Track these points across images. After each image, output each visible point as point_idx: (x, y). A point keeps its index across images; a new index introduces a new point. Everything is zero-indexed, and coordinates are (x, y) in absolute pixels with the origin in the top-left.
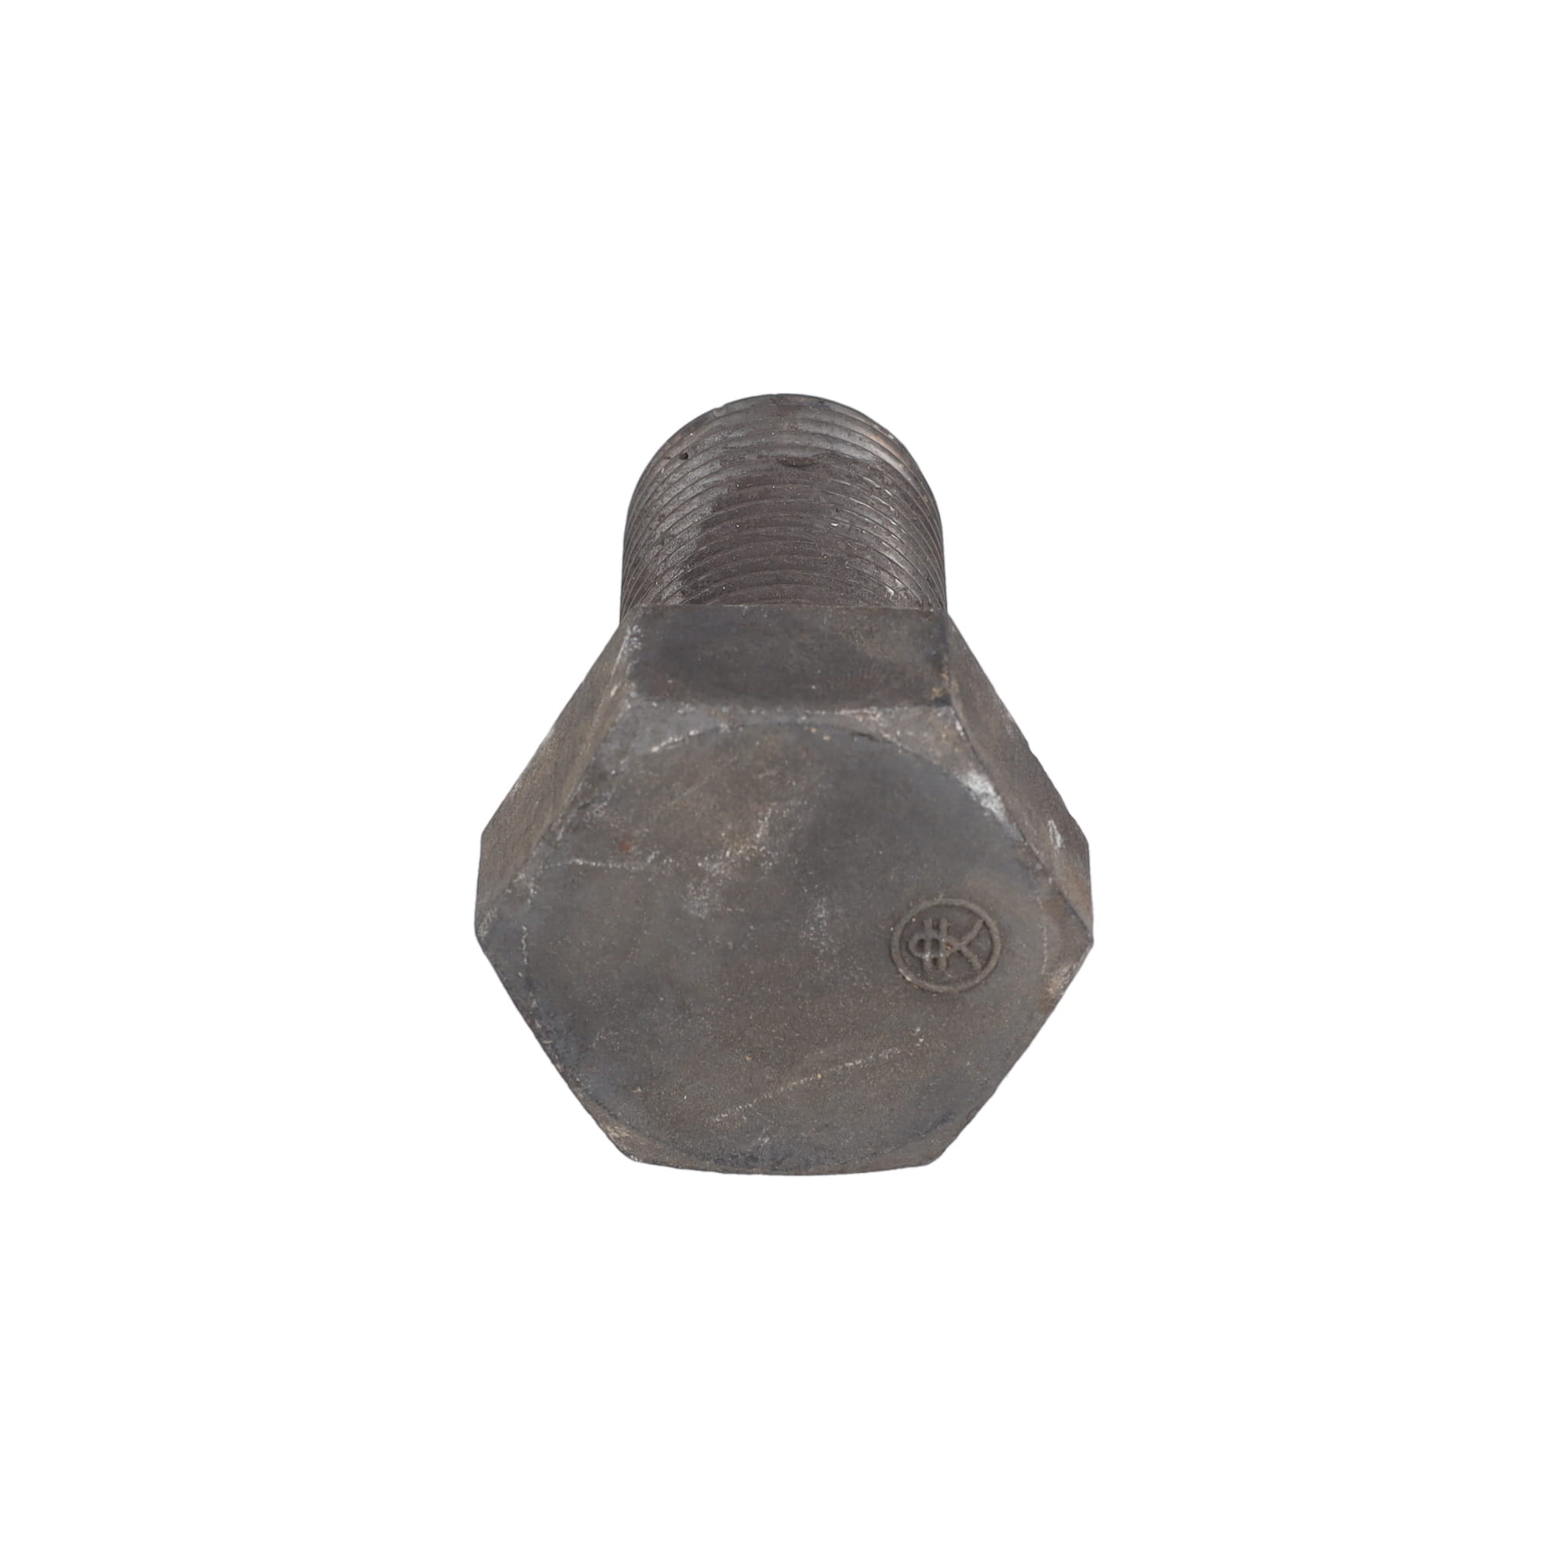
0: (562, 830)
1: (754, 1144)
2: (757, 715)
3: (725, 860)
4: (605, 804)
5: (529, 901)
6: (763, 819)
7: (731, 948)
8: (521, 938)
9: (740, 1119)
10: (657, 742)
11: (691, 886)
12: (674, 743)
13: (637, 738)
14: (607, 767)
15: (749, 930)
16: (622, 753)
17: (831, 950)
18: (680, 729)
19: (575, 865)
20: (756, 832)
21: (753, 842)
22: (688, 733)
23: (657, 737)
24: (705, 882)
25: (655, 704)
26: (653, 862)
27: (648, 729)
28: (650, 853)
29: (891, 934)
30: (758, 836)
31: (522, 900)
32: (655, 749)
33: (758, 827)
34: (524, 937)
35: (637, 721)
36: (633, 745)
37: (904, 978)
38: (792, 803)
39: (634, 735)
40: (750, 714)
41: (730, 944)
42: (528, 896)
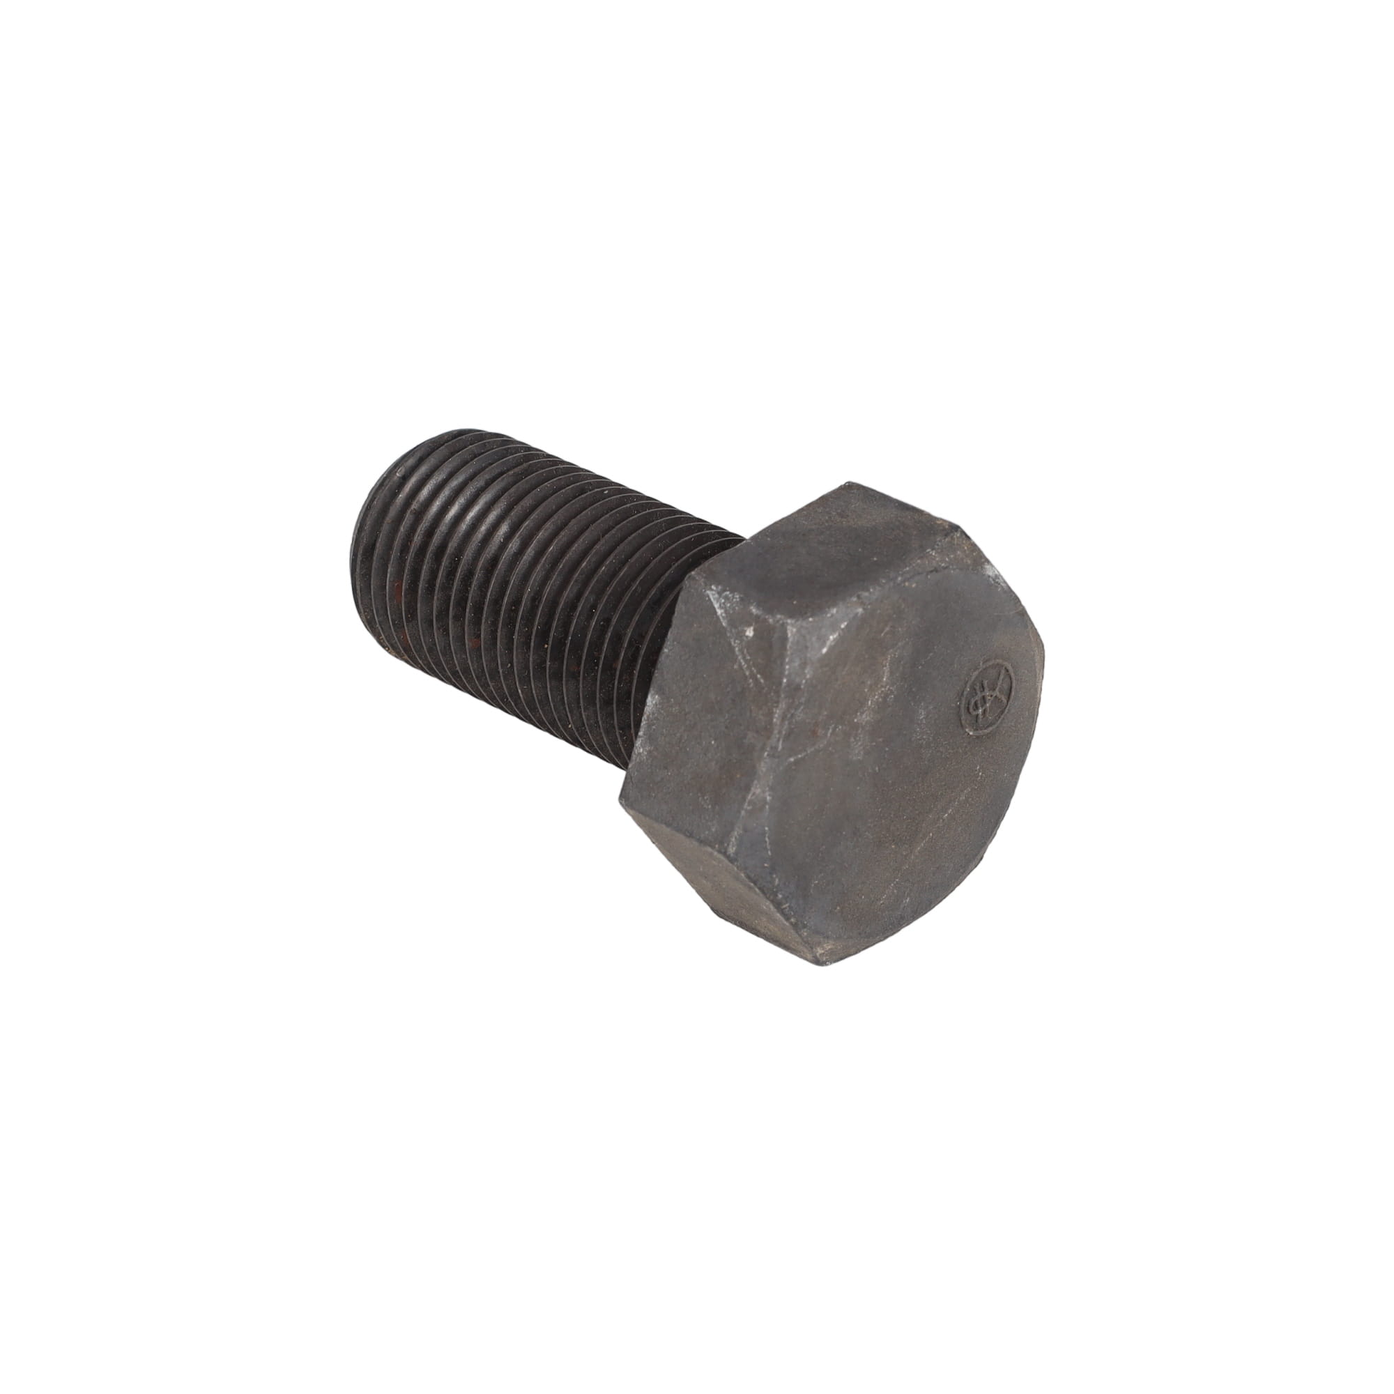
0: (781, 742)
1: (902, 906)
2: (872, 593)
3: (869, 708)
4: (802, 707)
5: (767, 807)
6: (886, 666)
7: (877, 771)
8: (765, 837)
9: (893, 893)
10: (823, 645)
11: (852, 740)
12: (834, 640)
13: (809, 649)
14: (797, 680)
15: (886, 752)
16: (804, 665)
17: (929, 739)
18: (834, 627)
19: (790, 763)
20: (883, 678)
21: (882, 686)
22: (840, 627)
23: (823, 643)
24: (859, 731)
25: (811, 619)
26: (831, 734)
27: (814, 639)
28: (829, 729)
29: (959, 707)
30: (885, 679)
31: (762, 808)
32: (824, 650)
33: (884, 673)
34: (767, 835)
35: (804, 637)
36: (809, 655)
37: (969, 734)
38: (900, 644)
39: (806, 647)
40: (870, 593)
41: (877, 769)
42: (766, 803)
